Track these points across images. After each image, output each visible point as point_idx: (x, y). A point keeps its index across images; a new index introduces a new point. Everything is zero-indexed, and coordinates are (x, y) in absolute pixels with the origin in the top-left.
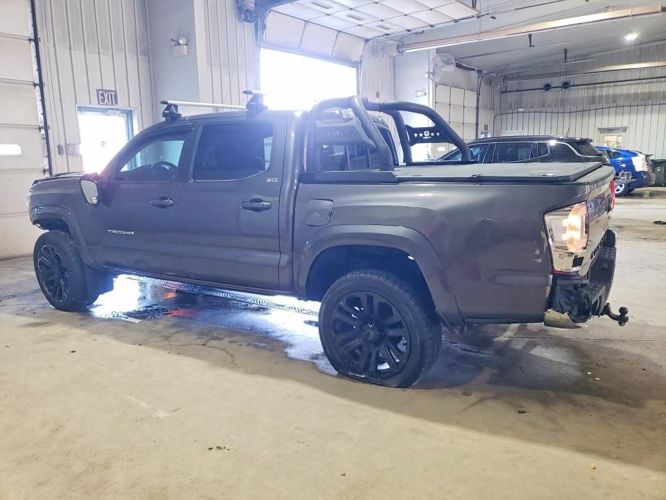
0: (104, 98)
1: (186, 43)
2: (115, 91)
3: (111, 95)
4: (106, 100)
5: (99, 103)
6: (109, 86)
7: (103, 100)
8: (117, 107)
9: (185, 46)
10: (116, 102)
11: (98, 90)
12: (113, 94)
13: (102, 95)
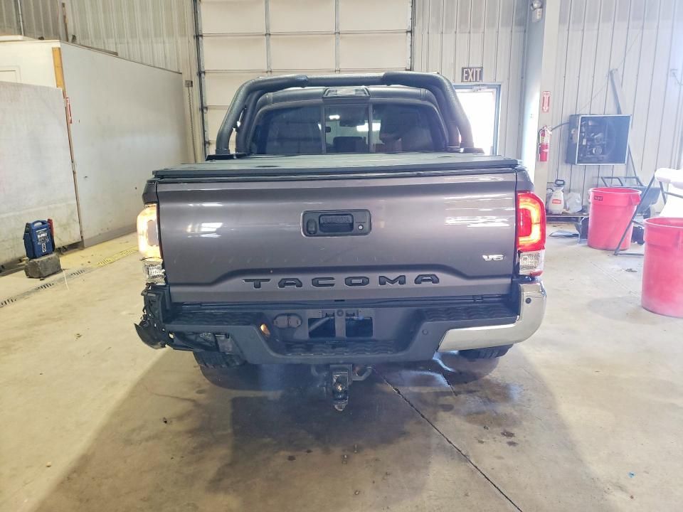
0: (468, 75)
1: (540, 5)
2: (482, 68)
3: (476, 71)
4: (470, 77)
5: (462, 81)
6: (475, 63)
7: (467, 78)
8: (480, 83)
9: (539, 10)
10: (481, 78)
11: (463, 69)
12: (479, 70)
13: (467, 72)
